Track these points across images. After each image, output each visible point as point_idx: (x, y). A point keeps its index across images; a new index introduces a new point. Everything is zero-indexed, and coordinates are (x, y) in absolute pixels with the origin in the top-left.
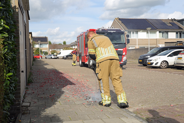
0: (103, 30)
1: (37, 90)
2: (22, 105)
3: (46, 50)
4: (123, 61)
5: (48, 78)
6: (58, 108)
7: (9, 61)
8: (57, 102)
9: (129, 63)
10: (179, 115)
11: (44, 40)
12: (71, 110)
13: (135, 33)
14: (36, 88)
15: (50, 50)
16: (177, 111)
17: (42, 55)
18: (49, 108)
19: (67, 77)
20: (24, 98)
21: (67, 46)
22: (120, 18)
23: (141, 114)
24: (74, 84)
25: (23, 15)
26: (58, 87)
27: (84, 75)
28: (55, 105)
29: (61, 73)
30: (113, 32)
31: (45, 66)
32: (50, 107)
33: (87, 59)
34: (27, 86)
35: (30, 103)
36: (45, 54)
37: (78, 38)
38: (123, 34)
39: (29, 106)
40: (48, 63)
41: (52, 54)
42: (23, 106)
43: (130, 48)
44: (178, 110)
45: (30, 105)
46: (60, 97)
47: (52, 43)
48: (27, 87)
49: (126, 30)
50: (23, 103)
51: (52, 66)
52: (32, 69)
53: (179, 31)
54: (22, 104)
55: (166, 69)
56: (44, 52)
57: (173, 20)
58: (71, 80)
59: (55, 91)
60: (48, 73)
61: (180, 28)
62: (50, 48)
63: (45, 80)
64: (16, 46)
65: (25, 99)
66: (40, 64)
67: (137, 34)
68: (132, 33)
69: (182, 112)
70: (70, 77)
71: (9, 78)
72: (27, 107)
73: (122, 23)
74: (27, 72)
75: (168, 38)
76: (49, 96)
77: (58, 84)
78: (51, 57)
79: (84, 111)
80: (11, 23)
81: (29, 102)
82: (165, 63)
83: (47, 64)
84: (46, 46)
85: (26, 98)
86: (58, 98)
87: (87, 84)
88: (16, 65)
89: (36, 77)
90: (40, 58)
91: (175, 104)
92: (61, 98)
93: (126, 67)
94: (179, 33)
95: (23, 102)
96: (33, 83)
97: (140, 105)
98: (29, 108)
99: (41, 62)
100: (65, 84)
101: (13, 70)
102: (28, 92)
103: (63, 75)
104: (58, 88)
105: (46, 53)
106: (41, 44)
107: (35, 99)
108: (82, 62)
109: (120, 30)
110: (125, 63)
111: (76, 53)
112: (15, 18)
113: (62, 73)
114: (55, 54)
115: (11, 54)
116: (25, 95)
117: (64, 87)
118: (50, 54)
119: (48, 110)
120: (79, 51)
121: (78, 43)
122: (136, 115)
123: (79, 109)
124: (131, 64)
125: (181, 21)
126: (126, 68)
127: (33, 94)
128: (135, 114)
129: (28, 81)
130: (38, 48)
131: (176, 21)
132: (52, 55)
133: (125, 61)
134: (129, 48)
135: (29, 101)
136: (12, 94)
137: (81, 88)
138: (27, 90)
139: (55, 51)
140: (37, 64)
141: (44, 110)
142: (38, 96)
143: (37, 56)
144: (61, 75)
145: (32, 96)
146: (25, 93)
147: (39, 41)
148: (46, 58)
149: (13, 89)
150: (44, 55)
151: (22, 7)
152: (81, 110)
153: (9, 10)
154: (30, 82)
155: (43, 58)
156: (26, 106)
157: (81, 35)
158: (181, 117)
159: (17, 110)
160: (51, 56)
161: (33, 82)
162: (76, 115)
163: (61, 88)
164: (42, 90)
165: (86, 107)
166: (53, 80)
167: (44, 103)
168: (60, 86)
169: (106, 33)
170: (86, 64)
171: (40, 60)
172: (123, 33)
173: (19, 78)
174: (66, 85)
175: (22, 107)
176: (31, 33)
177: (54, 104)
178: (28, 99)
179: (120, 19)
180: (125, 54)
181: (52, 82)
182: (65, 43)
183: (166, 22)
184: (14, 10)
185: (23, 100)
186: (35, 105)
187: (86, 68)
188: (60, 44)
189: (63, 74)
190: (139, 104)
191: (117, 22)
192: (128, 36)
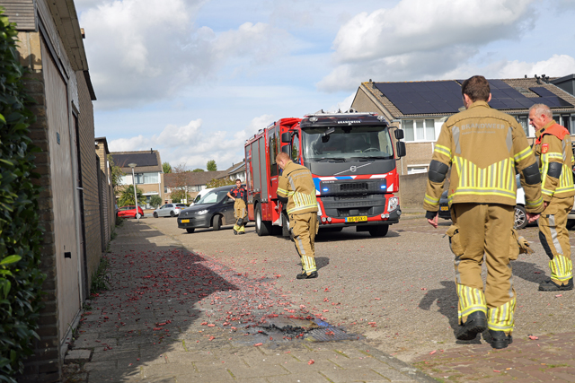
0: (321, 119)
1: (118, 308)
2: (67, 357)
3: (154, 191)
4: (389, 210)
5: (155, 273)
6: (177, 362)
7: (6, 219)
8: (175, 345)
9: (412, 219)
10: (553, 367)
11: (147, 160)
12: (217, 365)
13: (424, 123)
14: (115, 306)
15: (169, 191)
16: (547, 354)
17: (143, 208)
18: (150, 364)
19: (215, 268)
20: (76, 335)
21: (218, 177)
22: (376, 82)
23: (435, 368)
24: (233, 288)
25: (66, 84)
26: (182, 298)
27: (269, 260)
28: (168, 354)
29: (198, 256)
30: (354, 125)
31: (152, 240)
32: (152, 358)
33: (277, 210)
34: (88, 301)
35: (92, 350)
36: (151, 204)
37: (249, 148)
38: (383, 130)
39: (89, 360)
40: (160, 230)
41: (173, 202)
42: (67, 362)
43: (413, 172)
44: (552, 350)
45: (91, 356)
46: (186, 329)
47: (173, 169)
48: (89, 304)
49: (397, 116)
50: (70, 352)
51: (173, 239)
52: (110, 249)
53: (562, 114)
54: (66, 354)
55: (523, 230)
56: (148, 196)
57: (541, 81)
58: (227, 277)
59: (172, 313)
60: (158, 259)
61: (565, 104)
62: (167, 183)
63: (146, 281)
64: (34, 175)
65: (76, 339)
66: (135, 234)
67: (431, 129)
68: (415, 124)
69: (562, 357)
70: (224, 266)
71: (8, 272)
72: (81, 362)
73: (384, 95)
74: (88, 258)
75: (528, 135)
76: (154, 327)
77: (184, 291)
78: (172, 212)
79: (256, 367)
80: (13, 105)
81: (89, 349)
82: (521, 213)
83: (157, 233)
84: (155, 177)
85: (81, 336)
86: (180, 332)
87: (277, 286)
88: (39, 232)
89: (118, 271)
90: (139, 216)
91: (545, 333)
92: (189, 331)
93: (400, 231)
94: (561, 119)
95: (70, 348)
96: (106, 290)
97: (435, 342)
98: (88, 367)
99: (139, 227)
100: (206, 288)
101: (24, 249)
102: (90, 318)
103: (203, 263)
104: (182, 303)
105: (155, 201)
106: (137, 175)
107: (108, 337)
108: (262, 221)
109: (374, 118)
110: (395, 216)
111: (243, 195)
112: (31, 92)
113: (199, 258)
114: (185, 201)
115: (14, 198)
116: (78, 327)
117: (203, 297)
118: (169, 203)
119: (145, 368)
120: (252, 188)
121: (248, 164)
122: (417, 372)
123: (241, 362)
124: (416, 220)
125: (565, 82)
126: (400, 233)
127: (104, 324)
128: (414, 367)
129: (93, 285)
130: (131, 187)
131: (551, 82)
132: (174, 205)
133: (394, 212)
134: (409, 173)
135: (90, 346)
136: (25, 321)
137: (255, 298)
138: (86, 312)
139: (183, 191)
140: (127, 235)
141: (133, 368)
142: (118, 328)
143: (128, 211)
144: (196, 263)
145: (99, 329)
146: (80, 323)
147: (132, 165)
148: (155, 215)
149: (29, 306)
150: (148, 206)
151: (59, 60)
152: (246, 364)
153: (10, 65)
154: (99, 288)
155: (145, 215)
156: (78, 360)
157: (257, 139)
158: (560, 371)
159: (47, 373)
160: (171, 209)
161: (109, 287)
162: (231, 377)
163: (194, 300)
164: (134, 310)
165: (263, 353)
166: (170, 279)
167: (136, 349)
168: (190, 295)
169: (331, 127)
170: (277, 226)
171: (139, 222)
172: (383, 126)
173: (52, 275)
174: (210, 292)
175: (65, 363)
176: (103, 141)
177: (165, 349)
178: (88, 338)
179: (375, 85)
180: (394, 188)
181: (167, 284)
182: (212, 166)
183: (518, 88)
184: (30, 66)
185: (73, 341)
186: (107, 354)
187: (275, 238)
188: (196, 171)
189: (204, 260)
190: (431, 338)
191: (369, 94)
192: (400, 134)
